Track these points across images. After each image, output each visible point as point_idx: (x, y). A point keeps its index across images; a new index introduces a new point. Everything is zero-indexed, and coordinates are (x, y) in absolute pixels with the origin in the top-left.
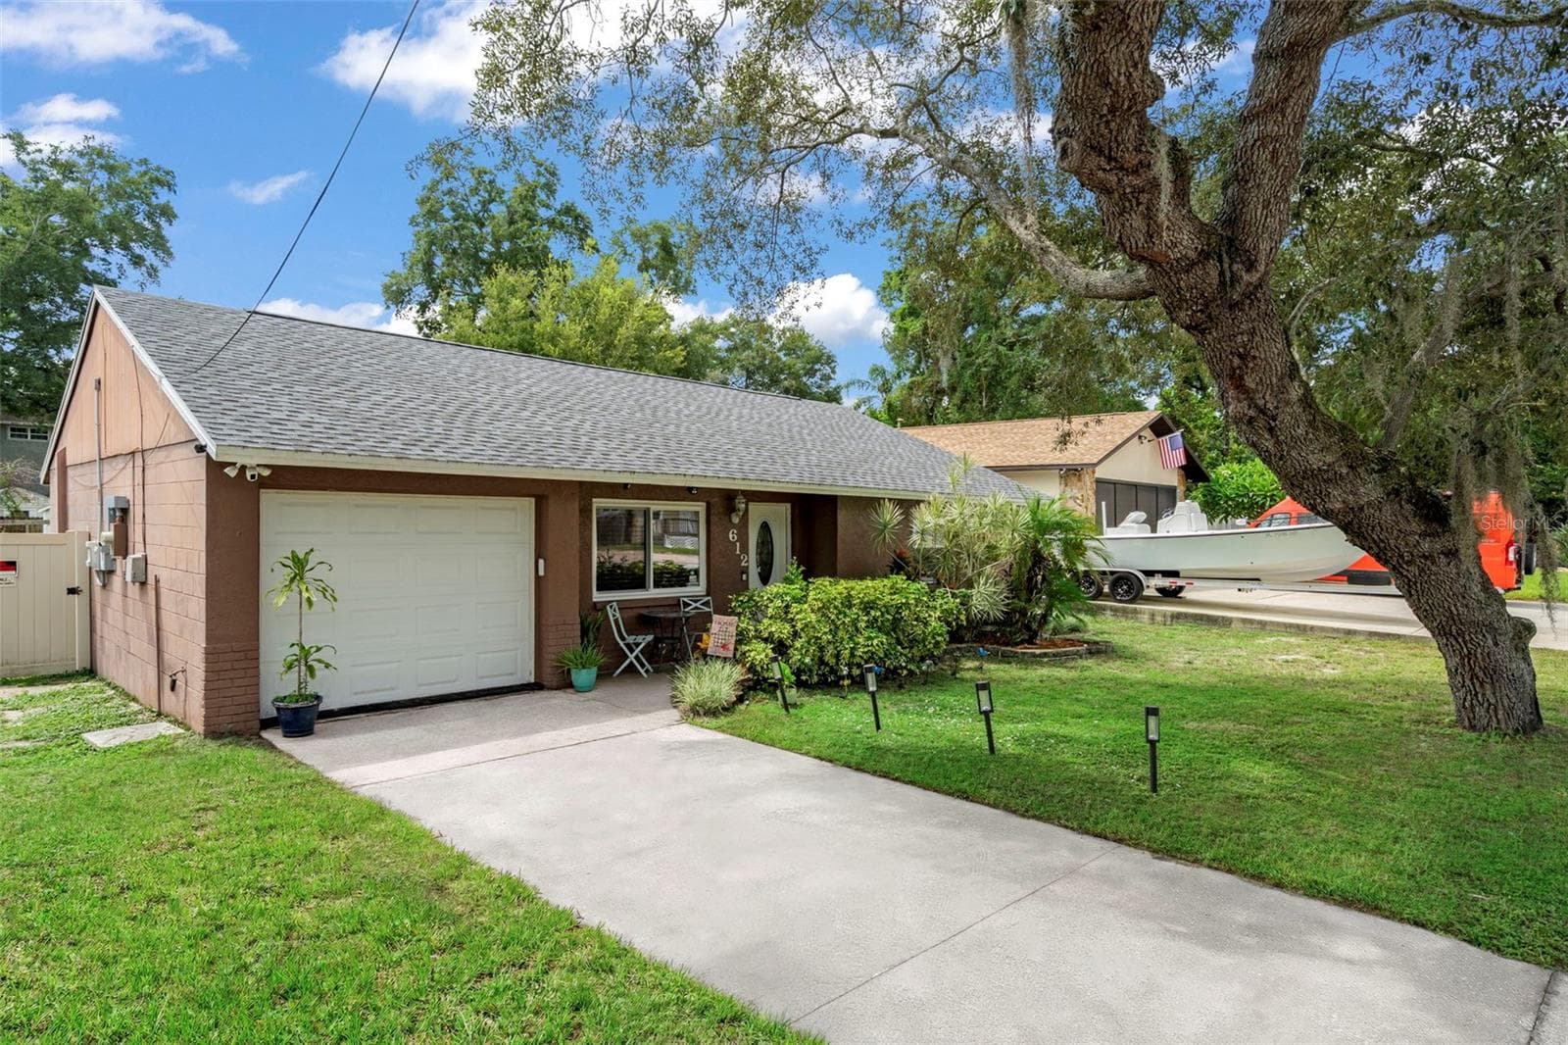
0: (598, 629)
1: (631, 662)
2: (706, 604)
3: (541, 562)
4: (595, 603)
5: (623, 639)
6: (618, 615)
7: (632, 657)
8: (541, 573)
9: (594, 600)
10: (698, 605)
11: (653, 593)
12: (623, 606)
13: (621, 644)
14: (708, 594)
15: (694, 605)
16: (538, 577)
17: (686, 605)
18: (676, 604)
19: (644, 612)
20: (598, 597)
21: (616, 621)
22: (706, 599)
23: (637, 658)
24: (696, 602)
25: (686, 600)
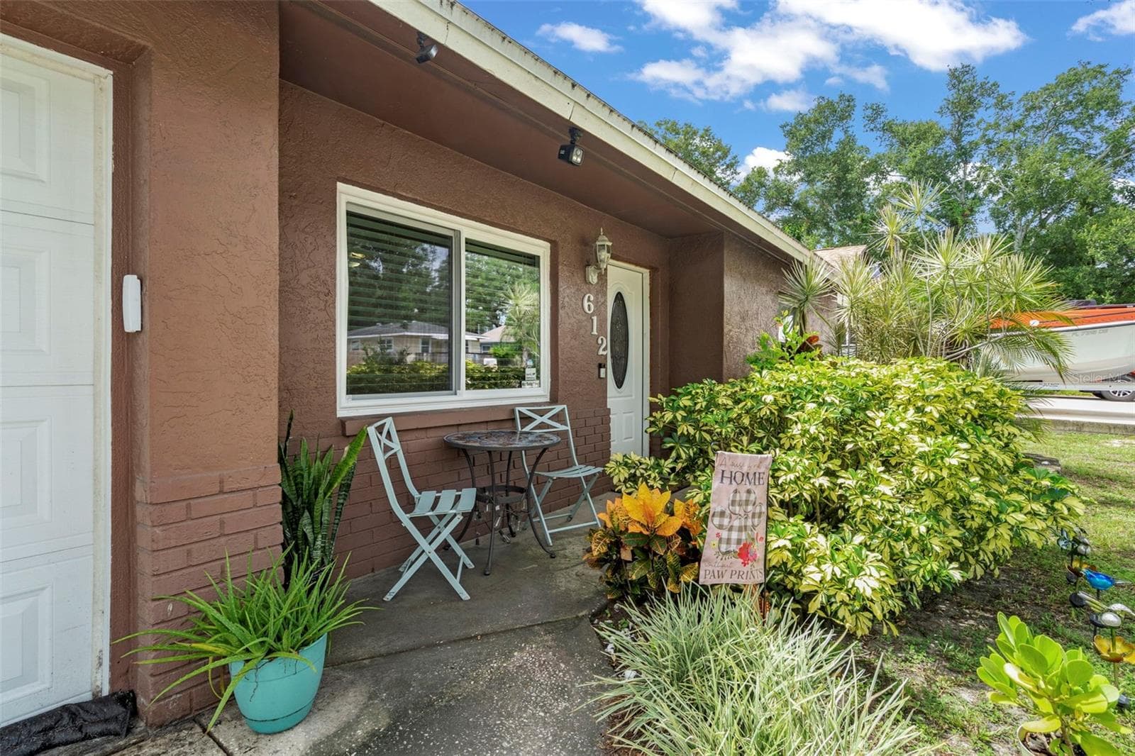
0: (346, 487)
1: (429, 560)
2: (558, 417)
3: (131, 284)
4: (343, 422)
5: (408, 504)
6: (396, 446)
7: (428, 548)
8: (132, 323)
9: (341, 413)
10: (545, 419)
11: (464, 398)
12: (408, 426)
13: (405, 519)
14: (554, 400)
15: (539, 420)
16: (123, 342)
17: (526, 419)
18: (508, 419)
19: (452, 436)
20: (348, 406)
21: (392, 463)
22: (558, 408)
23: (444, 549)
24: (541, 413)
25: (523, 410)
